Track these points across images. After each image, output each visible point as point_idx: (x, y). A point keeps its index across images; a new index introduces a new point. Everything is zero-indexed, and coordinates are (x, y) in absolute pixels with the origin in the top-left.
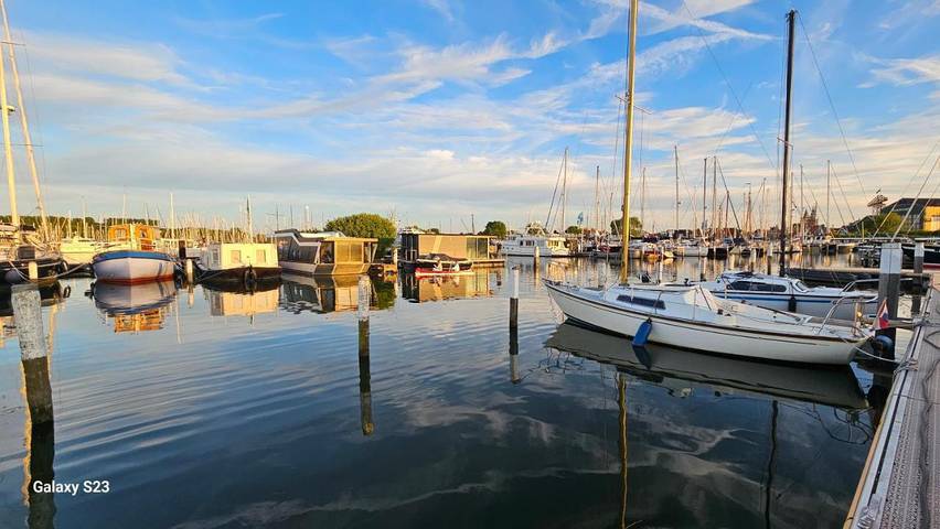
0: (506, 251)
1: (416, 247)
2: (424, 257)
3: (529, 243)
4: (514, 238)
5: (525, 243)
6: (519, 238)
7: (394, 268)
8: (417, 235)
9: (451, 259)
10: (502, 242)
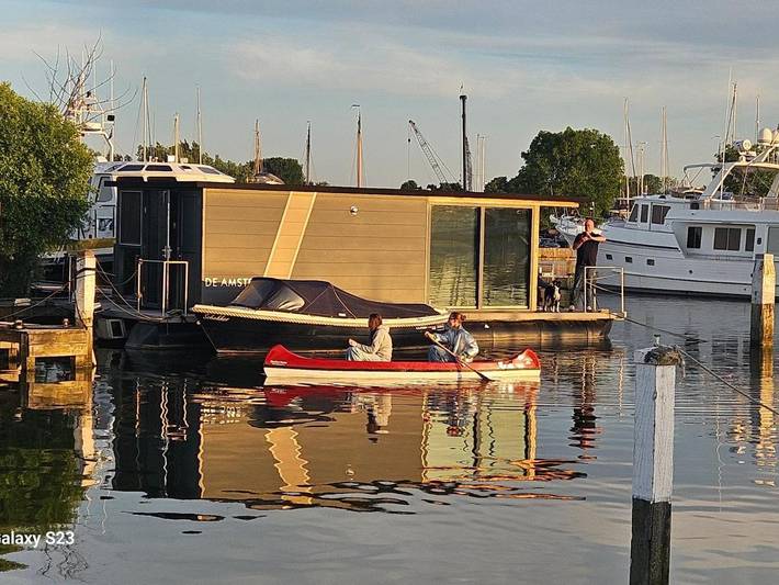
0: (623, 275)
1: (189, 244)
2: (226, 295)
3: (728, 237)
4: (659, 214)
5: (708, 238)
6: (680, 213)
7: (77, 345)
8: (196, 188)
9: (357, 306)
10: (602, 232)
